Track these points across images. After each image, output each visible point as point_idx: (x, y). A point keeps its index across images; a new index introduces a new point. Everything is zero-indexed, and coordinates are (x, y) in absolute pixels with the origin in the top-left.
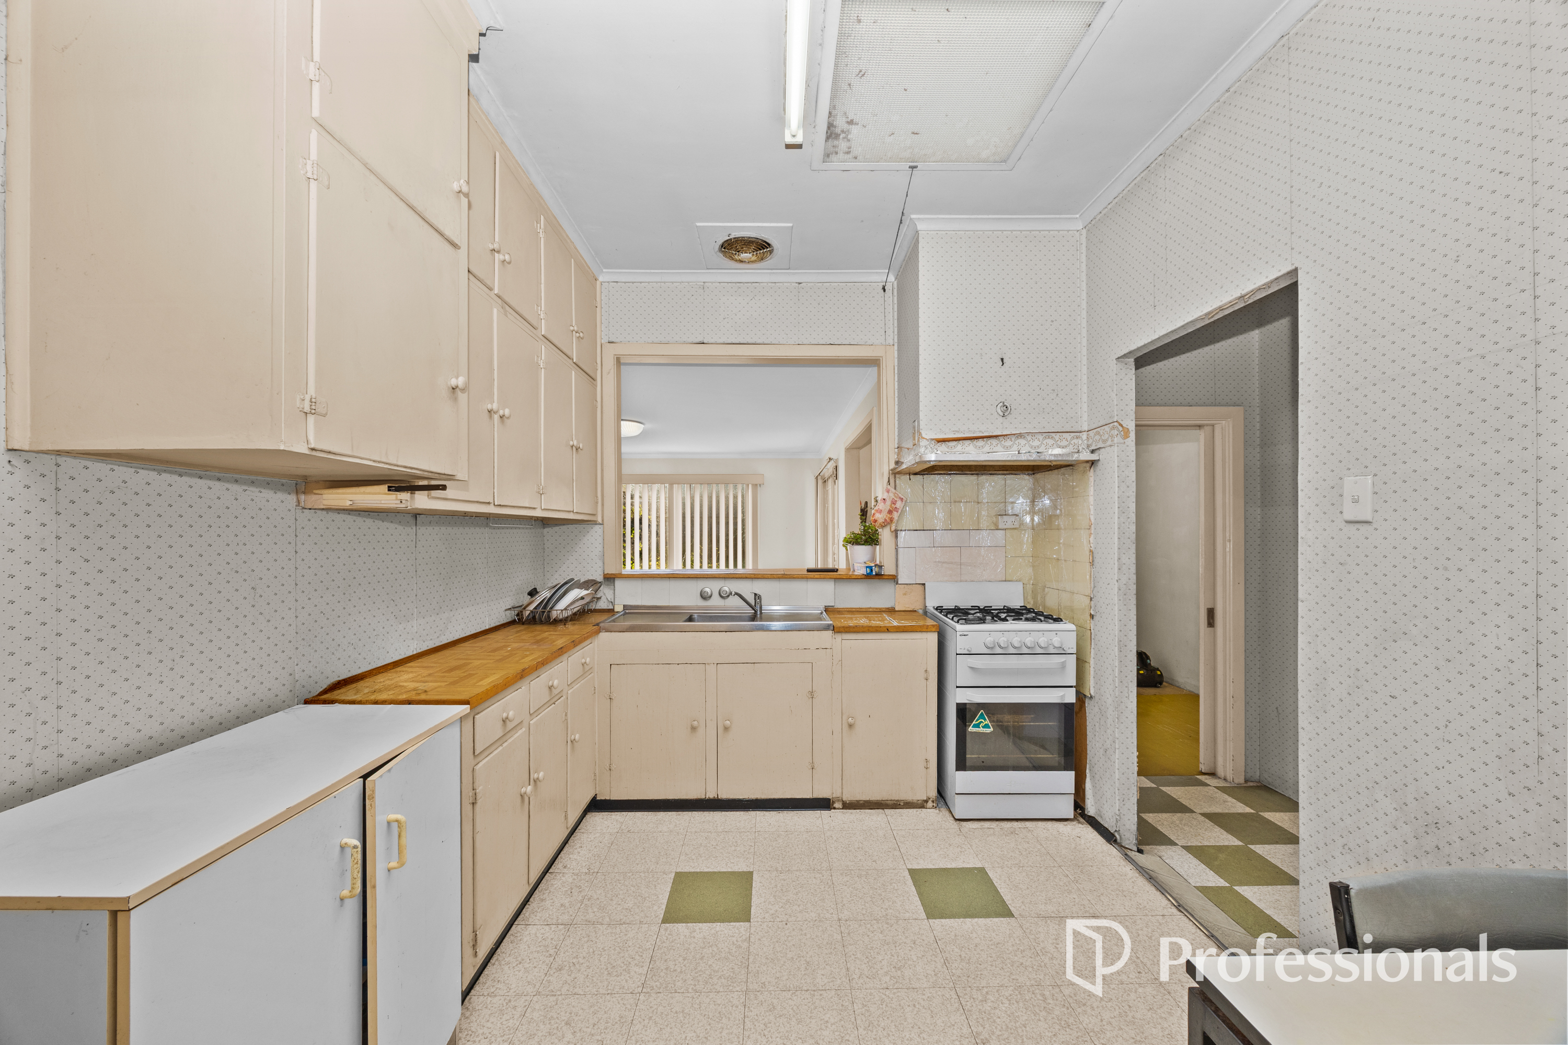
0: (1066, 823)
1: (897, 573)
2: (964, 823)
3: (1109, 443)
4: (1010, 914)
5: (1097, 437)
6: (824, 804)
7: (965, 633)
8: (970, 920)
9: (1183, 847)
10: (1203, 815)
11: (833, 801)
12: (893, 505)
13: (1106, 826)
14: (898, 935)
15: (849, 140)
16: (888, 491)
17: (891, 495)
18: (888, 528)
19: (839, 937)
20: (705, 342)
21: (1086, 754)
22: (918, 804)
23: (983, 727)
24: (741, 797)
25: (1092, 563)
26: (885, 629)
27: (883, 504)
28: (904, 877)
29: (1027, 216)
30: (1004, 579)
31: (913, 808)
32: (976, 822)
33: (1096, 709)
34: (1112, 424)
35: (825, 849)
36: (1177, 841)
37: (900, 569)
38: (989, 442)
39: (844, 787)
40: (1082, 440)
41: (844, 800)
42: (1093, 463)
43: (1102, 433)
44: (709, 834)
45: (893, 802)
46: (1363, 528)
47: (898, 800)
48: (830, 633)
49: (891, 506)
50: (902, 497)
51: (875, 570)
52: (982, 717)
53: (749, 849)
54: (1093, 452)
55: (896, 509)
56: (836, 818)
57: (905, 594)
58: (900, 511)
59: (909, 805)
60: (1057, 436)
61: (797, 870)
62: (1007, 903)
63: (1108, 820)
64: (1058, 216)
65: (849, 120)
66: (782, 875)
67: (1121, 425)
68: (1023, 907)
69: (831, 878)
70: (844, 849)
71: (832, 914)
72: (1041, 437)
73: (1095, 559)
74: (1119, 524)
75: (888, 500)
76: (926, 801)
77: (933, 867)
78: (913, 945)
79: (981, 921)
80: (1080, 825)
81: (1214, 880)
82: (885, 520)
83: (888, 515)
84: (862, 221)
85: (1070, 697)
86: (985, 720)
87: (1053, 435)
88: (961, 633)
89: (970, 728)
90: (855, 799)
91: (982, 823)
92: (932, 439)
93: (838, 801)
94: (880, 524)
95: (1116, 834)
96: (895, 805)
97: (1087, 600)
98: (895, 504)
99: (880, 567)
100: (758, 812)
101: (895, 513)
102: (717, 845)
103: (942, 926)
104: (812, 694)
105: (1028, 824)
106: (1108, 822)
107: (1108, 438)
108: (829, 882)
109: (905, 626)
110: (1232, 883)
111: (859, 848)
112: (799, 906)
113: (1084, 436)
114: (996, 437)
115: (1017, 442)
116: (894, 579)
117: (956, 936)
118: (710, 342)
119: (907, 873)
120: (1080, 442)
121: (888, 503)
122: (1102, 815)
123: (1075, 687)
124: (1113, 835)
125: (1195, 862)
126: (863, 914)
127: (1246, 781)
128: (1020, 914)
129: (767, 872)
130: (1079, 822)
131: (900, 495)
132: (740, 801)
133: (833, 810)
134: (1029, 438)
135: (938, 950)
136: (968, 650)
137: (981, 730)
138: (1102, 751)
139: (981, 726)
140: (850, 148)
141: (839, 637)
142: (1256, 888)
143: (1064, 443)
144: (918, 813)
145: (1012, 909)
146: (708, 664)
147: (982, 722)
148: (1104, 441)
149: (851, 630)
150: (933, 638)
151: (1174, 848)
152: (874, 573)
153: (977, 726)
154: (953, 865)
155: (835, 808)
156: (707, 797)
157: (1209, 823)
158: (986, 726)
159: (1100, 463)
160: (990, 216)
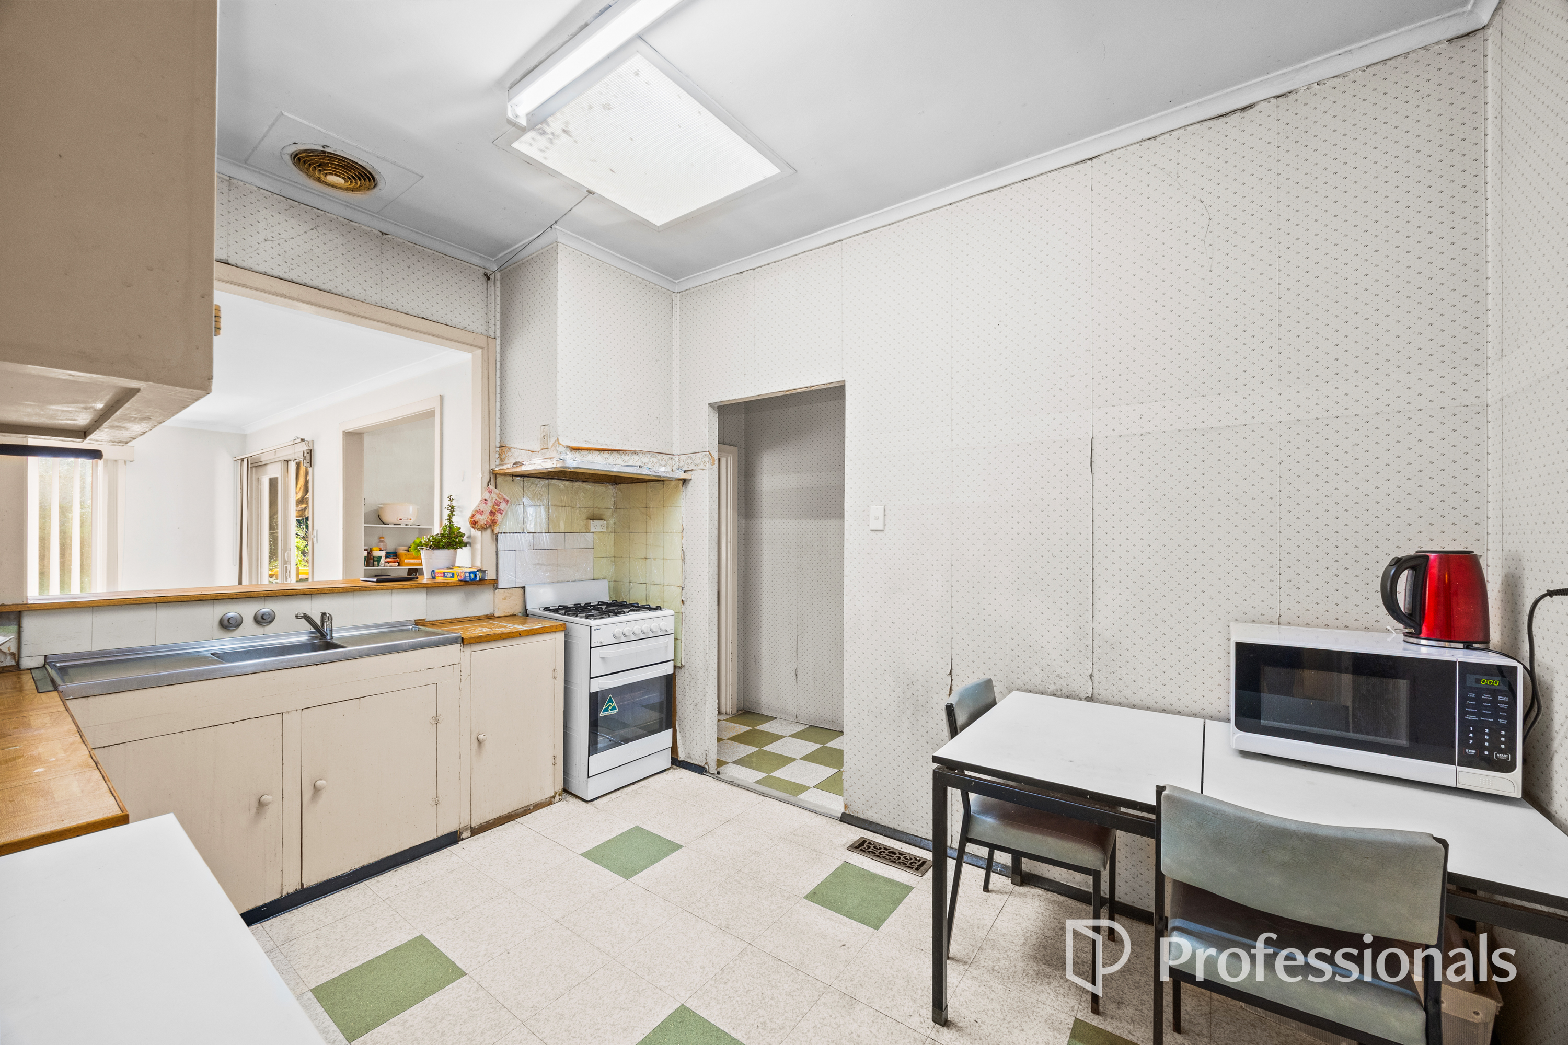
0: (666, 772)
1: (497, 577)
2: (595, 802)
3: (701, 467)
4: (680, 847)
5: (689, 461)
6: (452, 839)
7: (598, 627)
8: (657, 864)
9: (733, 763)
10: (729, 739)
11: (460, 833)
12: (496, 507)
13: (696, 763)
14: (615, 903)
15: (551, 142)
16: (490, 492)
17: (494, 495)
18: (489, 531)
19: (569, 932)
20: (230, 262)
21: (676, 713)
22: (546, 802)
23: (611, 710)
24: (339, 873)
25: (684, 560)
26: (518, 634)
27: (484, 505)
28: (582, 862)
29: (644, 267)
30: (592, 578)
31: (542, 808)
32: (604, 798)
33: (687, 674)
34: (704, 453)
35: (485, 877)
36: (727, 761)
37: (500, 573)
38: (612, 455)
39: (473, 812)
40: (675, 462)
41: (472, 826)
42: (685, 481)
43: (694, 459)
44: (318, 932)
45: (523, 809)
46: (880, 534)
47: (528, 806)
48: (458, 646)
49: (493, 507)
50: (507, 498)
51: (479, 575)
52: (610, 701)
53: (394, 919)
54: (685, 472)
55: (500, 511)
56: (468, 847)
57: (505, 599)
58: (504, 513)
59: (538, 806)
60: (659, 456)
61: (473, 908)
62: (672, 840)
63: (697, 758)
64: (664, 276)
65: (565, 129)
66: (460, 920)
67: (710, 454)
68: (683, 838)
69: (516, 896)
70: (507, 868)
71: (545, 920)
72: (649, 456)
73: (686, 557)
74: (709, 529)
75: (489, 501)
76: (554, 797)
77: (599, 843)
78: (632, 903)
79: (665, 860)
80: (676, 770)
81: (760, 775)
82: (487, 522)
83: (490, 517)
84: (505, 209)
85: (668, 669)
86: (612, 703)
87: (657, 454)
88: (595, 628)
89: (601, 713)
90: (484, 821)
91: (609, 796)
92: (568, 447)
93: (466, 829)
94: (481, 526)
95: (706, 766)
96: (526, 811)
97: (679, 590)
98: (498, 506)
99: (483, 571)
100: (367, 882)
101: (499, 514)
102: (342, 936)
103: (642, 878)
104: (436, 720)
105: (642, 783)
106: (697, 760)
107: (701, 463)
108: (517, 899)
109: (536, 629)
110: (769, 772)
111: (520, 860)
112: (506, 933)
113: (676, 458)
114: (618, 451)
115: (632, 457)
116: (494, 584)
117: (656, 879)
118: (239, 265)
119: (582, 858)
120: (674, 463)
121: (490, 504)
122: (692, 756)
123: (673, 660)
124: (703, 768)
125: (744, 769)
126: (574, 905)
127: (738, 711)
128: (686, 843)
129: (440, 927)
130: (674, 769)
131: (505, 497)
132: (338, 878)
133: (460, 843)
134: (641, 455)
135: (652, 895)
136: (601, 642)
137: (610, 712)
138: (692, 706)
139: (608, 711)
140: (547, 148)
141: (468, 650)
142: (780, 770)
143: (663, 463)
144: (549, 810)
145: (678, 842)
146: (287, 712)
147: (610, 705)
148: (697, 465)
149: (483, 640)
150: (560, 637)
151: (728, 765)
152: (478, 579)
153: (606, 710)
154: (613, 835)
155: (462, 839)
156: (284, 893)
157: (736, 744)
158: (614, 708)
159: (691, 482)
160: (618, 255)
